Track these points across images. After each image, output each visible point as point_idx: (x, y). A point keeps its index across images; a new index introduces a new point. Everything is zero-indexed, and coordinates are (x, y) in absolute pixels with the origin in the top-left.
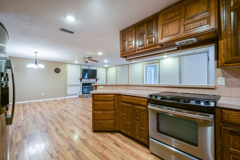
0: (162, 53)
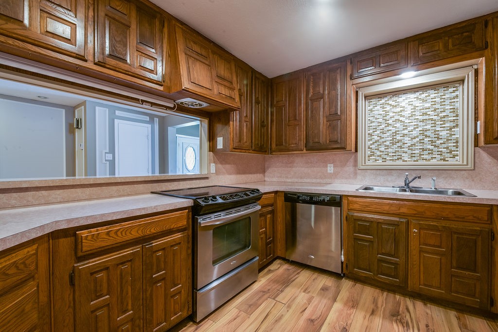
0: (138, 100)
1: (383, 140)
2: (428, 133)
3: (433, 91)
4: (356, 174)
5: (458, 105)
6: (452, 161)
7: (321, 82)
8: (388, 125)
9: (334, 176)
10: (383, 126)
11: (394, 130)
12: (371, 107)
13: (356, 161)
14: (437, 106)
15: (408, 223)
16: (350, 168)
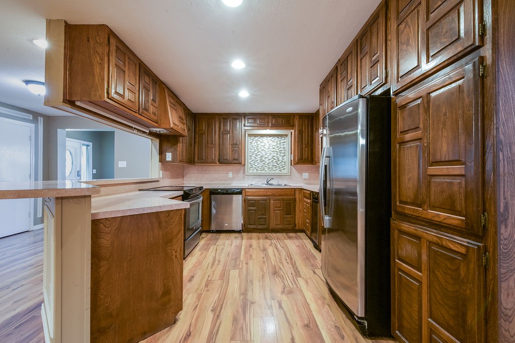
0: (132, 127)
1: (257, 159)
2: (275, 158)
3: (276, 138)
4: (244, 178)
5: (285, 146)
6: (283, 171)
7: (229, 124)
8: (259, 152)
9: (233, 179)
10: (257, 152)
11: (261, 155)
12: (251, 141)
13: (244, 170)
14: (278, 145)
15: (270, 199)
16: (241, 175)
